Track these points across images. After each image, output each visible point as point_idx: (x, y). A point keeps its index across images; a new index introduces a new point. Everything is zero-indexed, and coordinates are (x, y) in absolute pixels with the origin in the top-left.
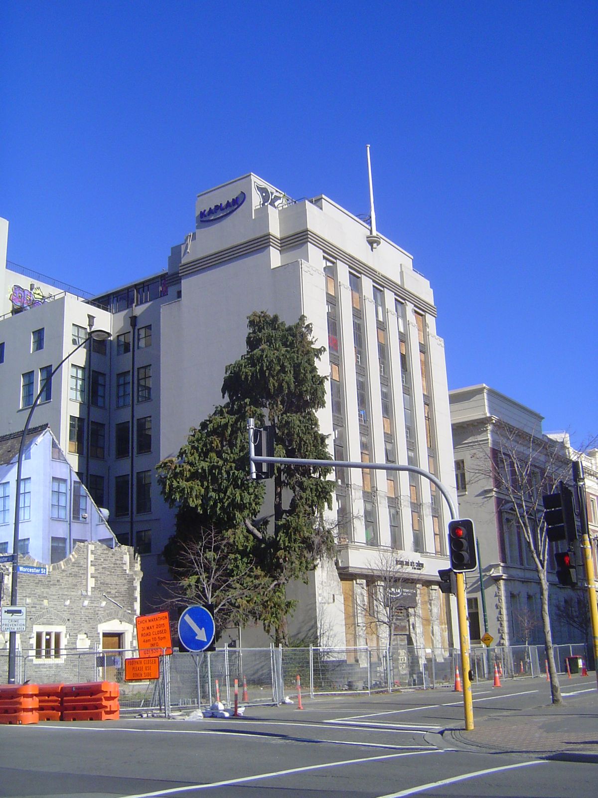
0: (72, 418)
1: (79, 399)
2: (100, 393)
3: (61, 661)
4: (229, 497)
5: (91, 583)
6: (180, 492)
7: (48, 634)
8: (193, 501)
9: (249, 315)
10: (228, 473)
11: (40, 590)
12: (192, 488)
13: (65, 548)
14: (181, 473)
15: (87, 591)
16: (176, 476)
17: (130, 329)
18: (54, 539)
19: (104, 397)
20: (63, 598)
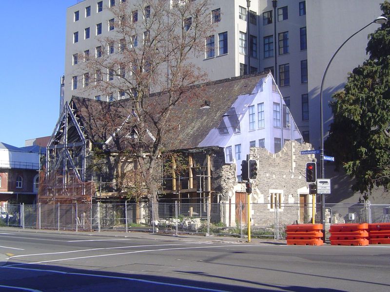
0: (241, 64)
1: (244, 53)
2: (254, 49)
3: (281, 210)
4: (379, 116)
5: (294, 165)
6: (348, 112)
7: (276, 194)
8: (356, 117)
9: (382, 3)
10: (378, 100)
11: (271, 169)
12: (356, 110)
13: (280, 144)
14: (348, 100)
15: (292, 170)
16: (344, 102)
17: (272, 9)
18: (276, 139)
19: (256, 51)
20: (281, 174)
